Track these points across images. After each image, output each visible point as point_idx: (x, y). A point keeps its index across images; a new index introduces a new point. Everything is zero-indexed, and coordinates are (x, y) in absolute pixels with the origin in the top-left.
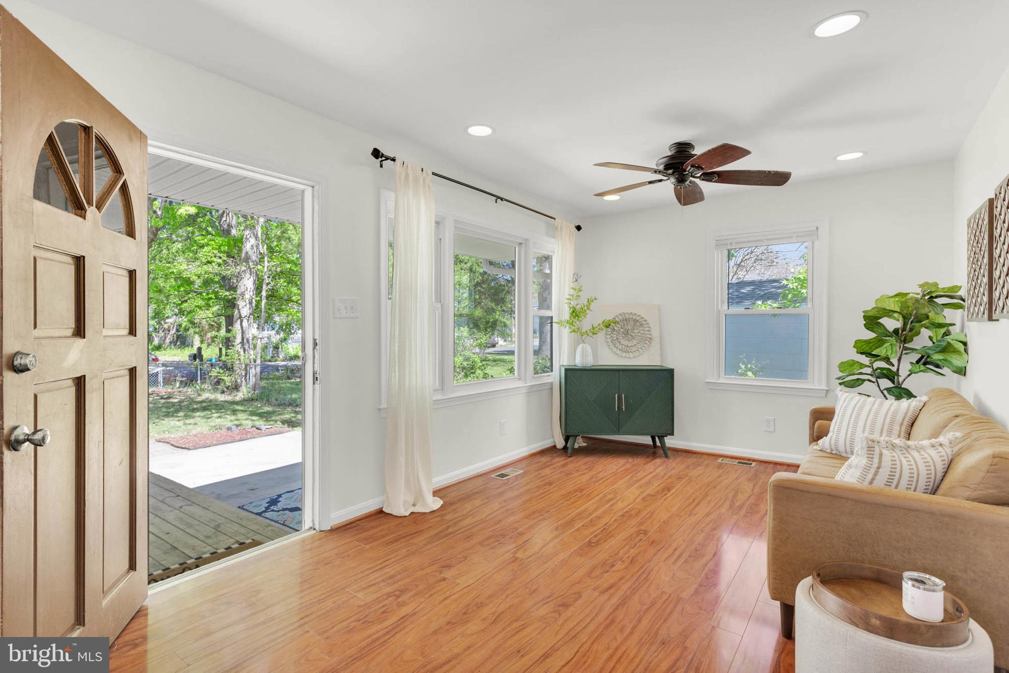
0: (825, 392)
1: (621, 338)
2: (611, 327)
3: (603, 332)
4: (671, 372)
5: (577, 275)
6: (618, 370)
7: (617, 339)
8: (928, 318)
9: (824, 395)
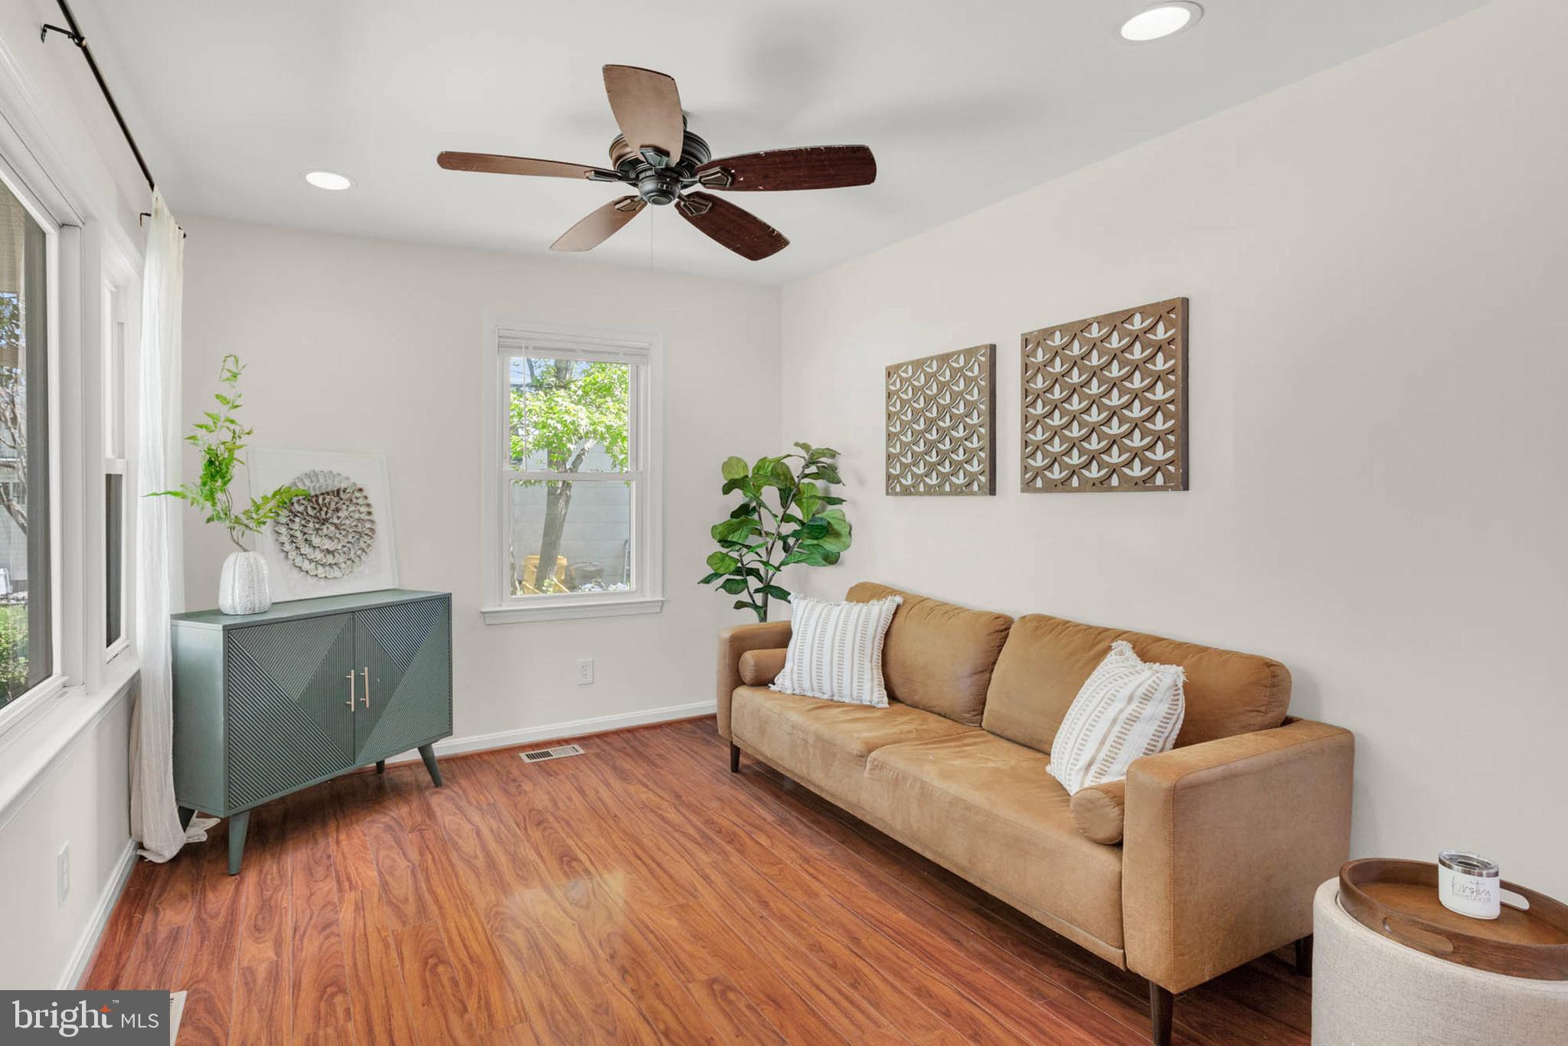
0: (661, 604)
1: (312, 530)
4: (442, 602)
6: (352, 613)
7: (304, 533)
9: (658, 610)
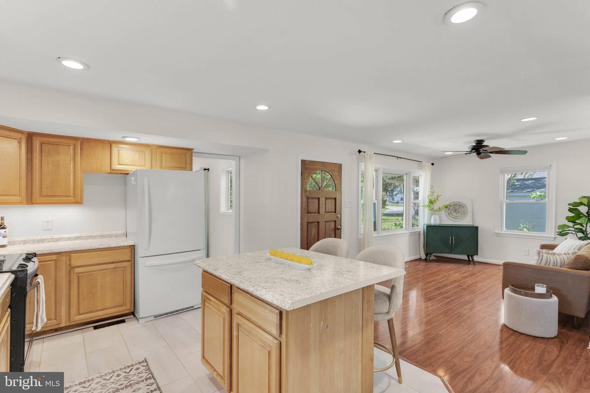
0: (554, 238)
1: (453, 212)
2: (448, 208)
3: (444, 210)
4: (477, 228)
5: (432, 186)
6: (451, 227)
7: (451, 213)
9: (553, 240)
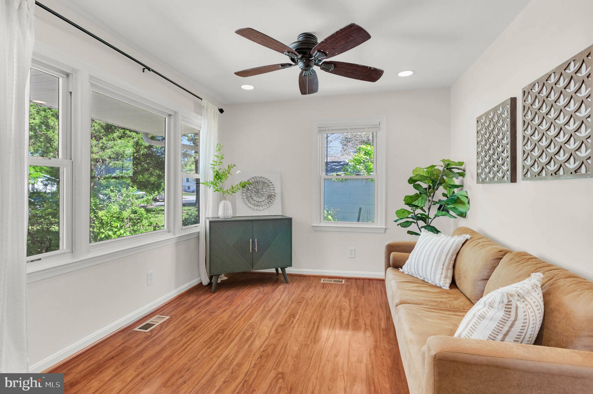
0: (384, 229)
1: (253, 195)
2: (246, 187)
3: (240, 191)
4: (290, 220)
5: (220, 145)
6: (252, 221)
7: (251, 196)
8: (445, 182)
9: (384, 232)
